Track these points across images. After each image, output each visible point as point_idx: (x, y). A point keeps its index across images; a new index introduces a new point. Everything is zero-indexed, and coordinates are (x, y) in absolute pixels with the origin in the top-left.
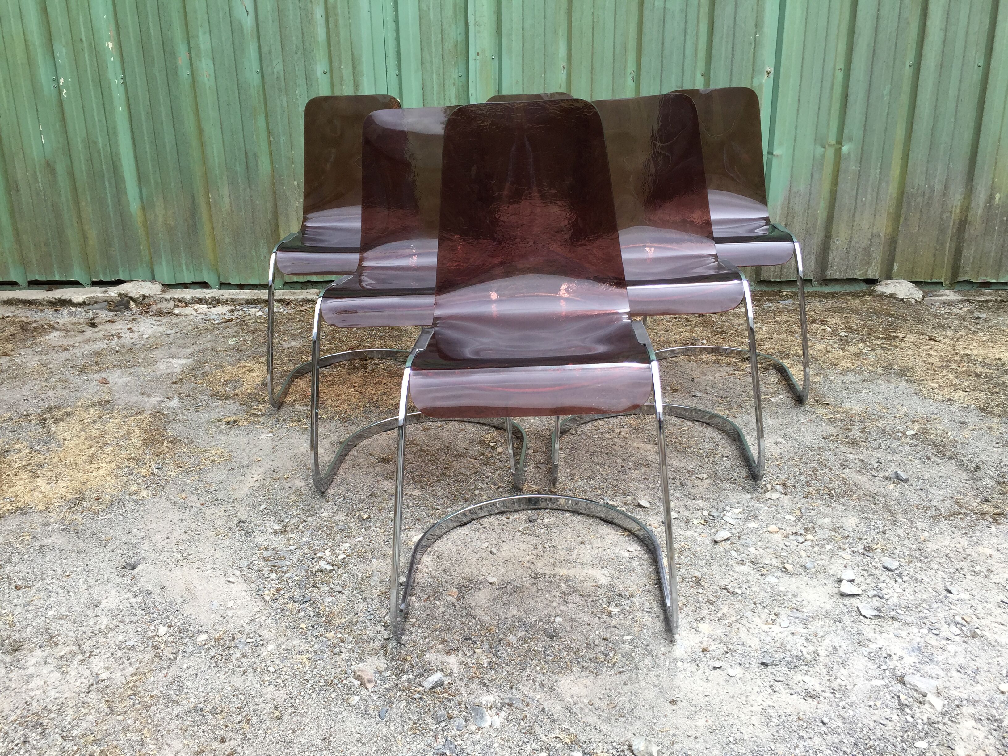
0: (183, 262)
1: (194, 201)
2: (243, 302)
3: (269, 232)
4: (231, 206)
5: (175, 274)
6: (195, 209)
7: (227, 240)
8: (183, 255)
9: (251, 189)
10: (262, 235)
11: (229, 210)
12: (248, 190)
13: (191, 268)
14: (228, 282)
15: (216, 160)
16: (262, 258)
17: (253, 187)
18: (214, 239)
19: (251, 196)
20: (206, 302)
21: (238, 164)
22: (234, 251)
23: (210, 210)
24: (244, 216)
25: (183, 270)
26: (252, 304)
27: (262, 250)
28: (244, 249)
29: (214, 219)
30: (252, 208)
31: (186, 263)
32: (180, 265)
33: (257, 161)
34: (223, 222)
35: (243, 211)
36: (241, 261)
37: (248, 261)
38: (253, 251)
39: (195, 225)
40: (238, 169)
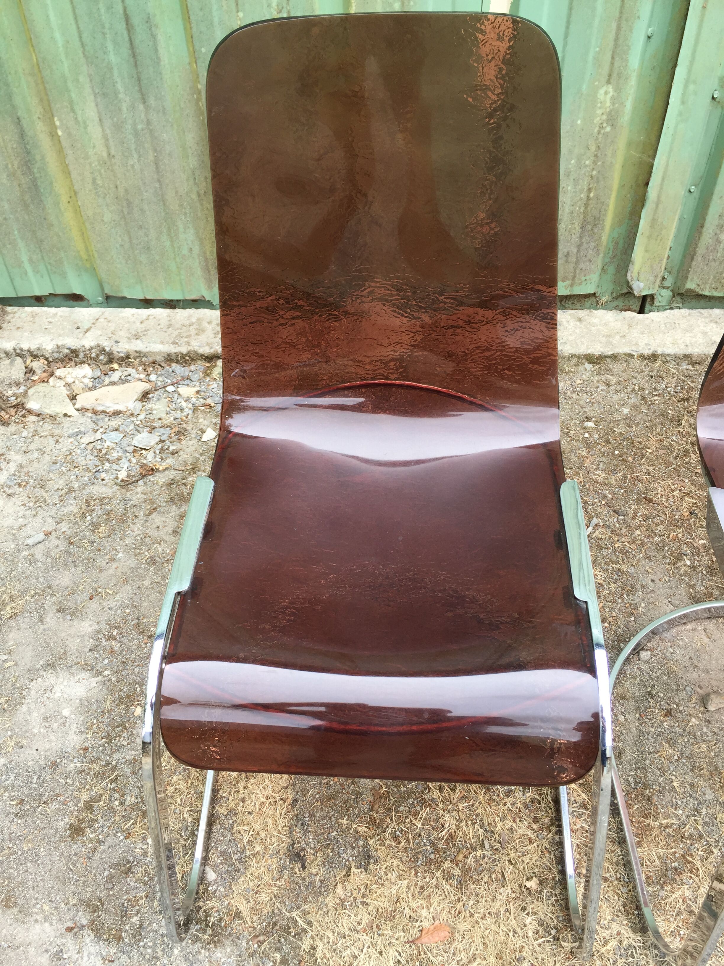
0: (25, 258)
1: (22, 135)
2: (159, 359)
3: (194, 196)
4: (107, 147)
5: (12, 280)
6: (28, 153)
7: (107, 217)
8: (21, 244)
9: (147, 108)
10: (181, 205)
11: (105, 154)
12: (141, 107)
13: (42, 267)
14: (120, 295)
15: (58, 36)
16: (185, 251)
17: (152, 101)
18: (78, 211)
19: (149, 123)
20: (85, 356)
21: (110, 46)
22: (126, 239)
23: (60, 151)
24: (137, 167)
25: (26, 274)
26: (177, 362)
27: (182, 236)
28: (146, 235)
29: (74, 175)
30: (155, 150)
31: (30, 260)
32: (20, 265)
33: (154, 37)
34: (94, 180)
35: (136, 156)
36: (143, 258)
37: (157, 258)
38: (165, 237)
39: (36, 186)
40: (113, 58)
